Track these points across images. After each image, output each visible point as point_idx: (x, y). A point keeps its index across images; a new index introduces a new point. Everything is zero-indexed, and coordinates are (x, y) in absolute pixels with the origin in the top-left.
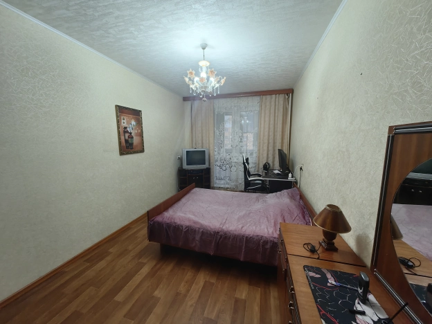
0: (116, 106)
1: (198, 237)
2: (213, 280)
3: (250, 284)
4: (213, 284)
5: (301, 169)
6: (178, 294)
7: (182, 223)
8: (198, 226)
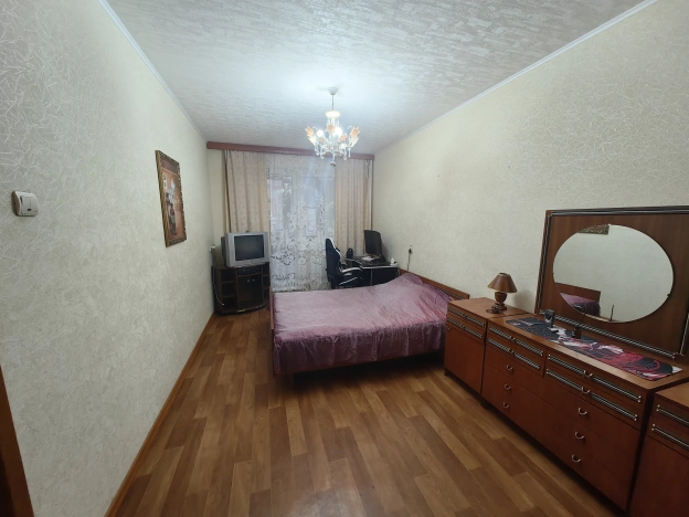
0: (157, 152)
1: (354, 346)
2: (383, 388)
3: (417, 377)
4: (385, 392)
5: (410, 251)
6: (363, 415)
7: (327, 334)
8: (350, 332)
